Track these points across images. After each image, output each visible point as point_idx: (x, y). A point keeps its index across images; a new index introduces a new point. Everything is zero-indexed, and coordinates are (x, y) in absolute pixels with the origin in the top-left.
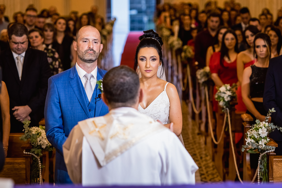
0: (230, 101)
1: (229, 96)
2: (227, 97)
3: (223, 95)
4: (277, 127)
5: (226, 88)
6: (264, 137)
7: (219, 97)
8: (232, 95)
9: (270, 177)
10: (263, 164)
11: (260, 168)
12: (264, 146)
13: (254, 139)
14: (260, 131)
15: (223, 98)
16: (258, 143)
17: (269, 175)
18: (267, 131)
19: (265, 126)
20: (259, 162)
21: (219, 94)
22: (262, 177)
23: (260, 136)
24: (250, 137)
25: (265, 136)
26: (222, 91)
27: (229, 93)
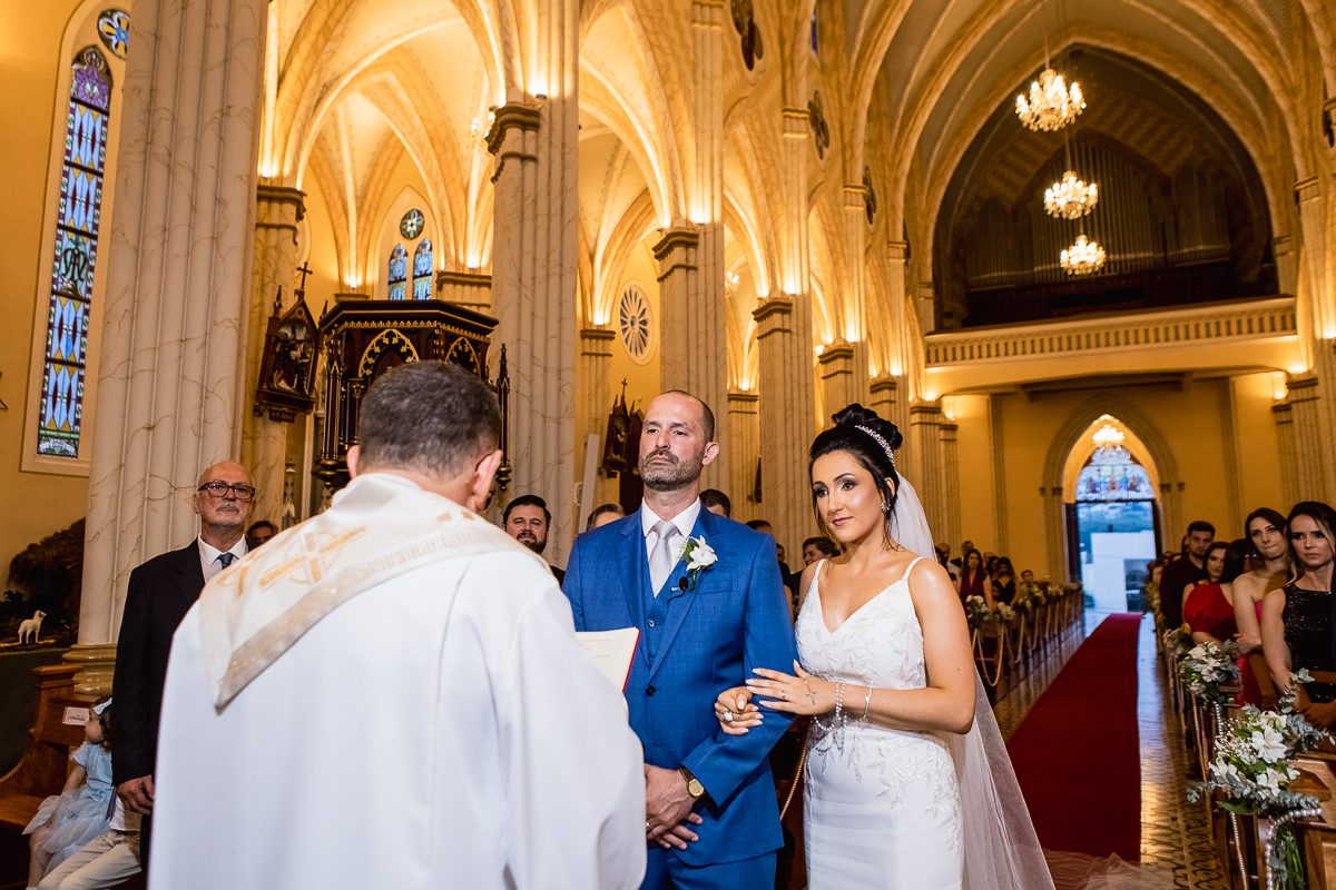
0: (1220, 683)
1: (1215, 668)
2: (1211, 672)
3: (1198, 667)
4: (1327, 734)
5: (1207, 651)
6: (1275, 761)
7: (1189, 671)
8: (1225, 669)
10: (1282, 856)
11: (1277, 872)
12: (1276, 792)
13: (1240, 765)
14: (1257, 740)
15: (1199, 673)
16: (1255, 781)
18: (1283, 742)
19: (1277, 725)
21: (1190, 665)
23: (1260, 756)
24: (1227, 760)
25: (1279, 759)
26: (1194, 657)
27: (1213, 663)
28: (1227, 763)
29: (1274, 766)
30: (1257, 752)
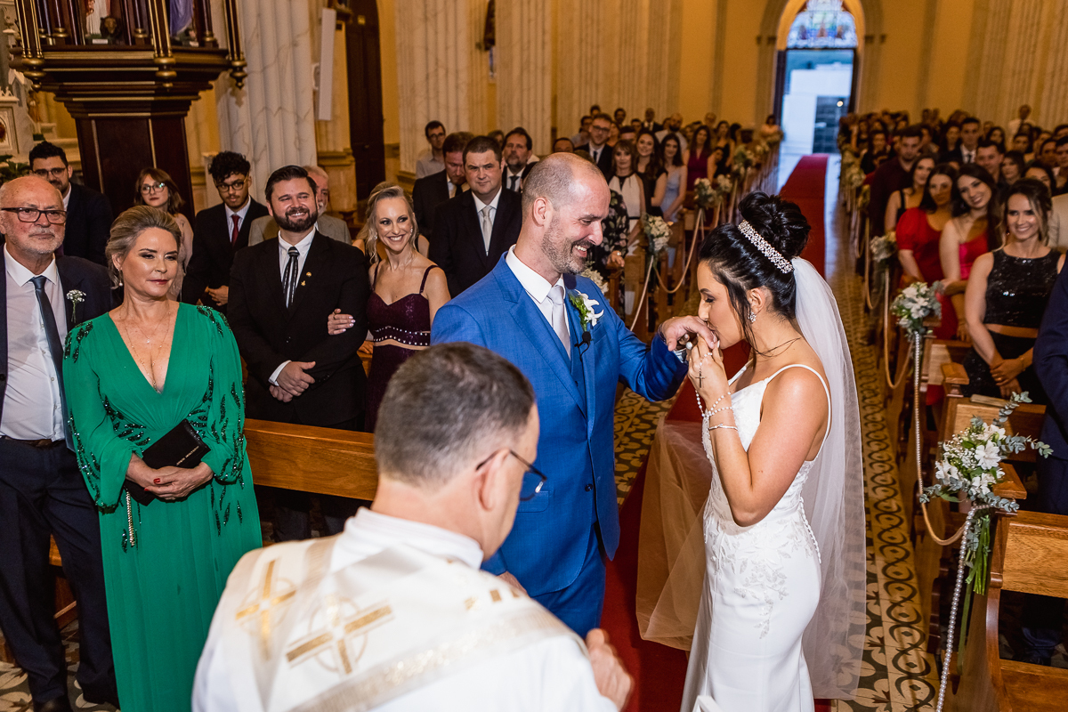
0: (924, 319)
1: (922, 307)
2: (918, 310)
3: (909, 305)
4: (1029, 440)
5: (918, 291)
6: (990, 468)
7: (902, 308)
8: (929, 307)
9: (993, 568)
10: (977, 532)
11: (970, 542)
12: (986, 491)
14: (980, 452)
15: (909, 310)
16: (970, 479)
17: (993, 562)
18: (999, 454)
19: (996, 437)
20: (968, 523)
21: (901, 302)
22: (970, 564)
23: (979, 465)
24: (950, 460)
25: (993, 467)
26: (908, 296)
27: (922, 302)
28: (950, 463)
29: (988, 471)
30: (978, 462)
